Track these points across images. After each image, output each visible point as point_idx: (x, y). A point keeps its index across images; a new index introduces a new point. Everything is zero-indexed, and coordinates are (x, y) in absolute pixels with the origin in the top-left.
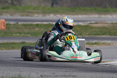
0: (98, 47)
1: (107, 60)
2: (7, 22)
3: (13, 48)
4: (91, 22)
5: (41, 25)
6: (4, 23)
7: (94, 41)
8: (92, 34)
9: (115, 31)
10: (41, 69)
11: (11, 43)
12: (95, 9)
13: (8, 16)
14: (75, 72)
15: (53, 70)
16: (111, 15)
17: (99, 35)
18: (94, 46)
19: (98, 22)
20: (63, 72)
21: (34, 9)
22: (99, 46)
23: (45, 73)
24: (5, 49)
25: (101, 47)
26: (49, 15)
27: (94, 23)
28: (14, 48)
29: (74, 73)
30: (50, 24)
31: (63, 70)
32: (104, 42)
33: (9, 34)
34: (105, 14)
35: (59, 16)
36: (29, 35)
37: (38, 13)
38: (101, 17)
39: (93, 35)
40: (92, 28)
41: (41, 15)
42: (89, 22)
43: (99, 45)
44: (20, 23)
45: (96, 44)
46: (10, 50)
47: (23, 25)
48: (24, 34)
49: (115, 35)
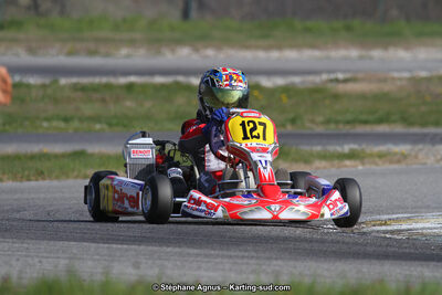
0: (360, 168)
1: (394, 216)
2: (17, 78)
3: (40, 174)
4: (332, 76)
5: (144, 87)
6: (5, 82)
7: (346, 148)
8: (337, 122)
9: (424, 109)
10: (150, 248)
11: (32, 157)
12: (348, 29)
13: (17, 55)
14: (276, 259)
15: (196, 251)
16: (407, 49)
17: (366, 122)
18: (346, 166)
19: (360, 75)
20: (231, 261)
21: (116, 27)
22: (363, 164)
23: (166, 263)
24: (8, 179)
25: (373, 167)
26: (173, 51)
27: (346, 81)
28: (46, 173)
29: (275, 262)
30: (177, 84)
31: (232, 253)
32: (383, 148)
33: (27, 123)
34: (385, 47)
35: (210, 52)
36: (98, 126)
37: (132, 43)
38: (371, 58)
39: (341, 126)
40: (336, 97)
41: (142, 51)
42: (325, 77)
43: (366, 160)
44: (63, 81)
45: (352, 156)
46: (29, 180)
47: (76, 88)
48: (81, 120)
49: (424, 124)
